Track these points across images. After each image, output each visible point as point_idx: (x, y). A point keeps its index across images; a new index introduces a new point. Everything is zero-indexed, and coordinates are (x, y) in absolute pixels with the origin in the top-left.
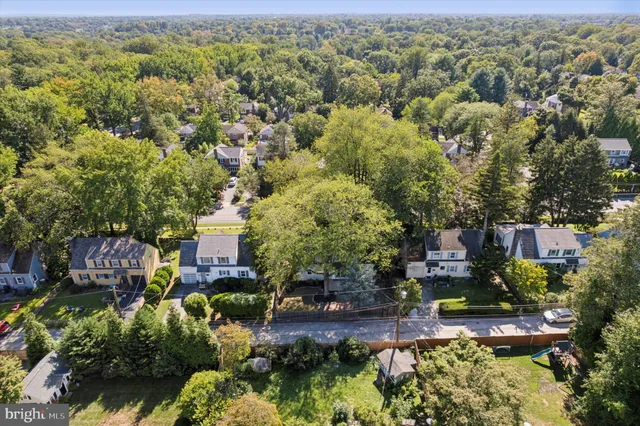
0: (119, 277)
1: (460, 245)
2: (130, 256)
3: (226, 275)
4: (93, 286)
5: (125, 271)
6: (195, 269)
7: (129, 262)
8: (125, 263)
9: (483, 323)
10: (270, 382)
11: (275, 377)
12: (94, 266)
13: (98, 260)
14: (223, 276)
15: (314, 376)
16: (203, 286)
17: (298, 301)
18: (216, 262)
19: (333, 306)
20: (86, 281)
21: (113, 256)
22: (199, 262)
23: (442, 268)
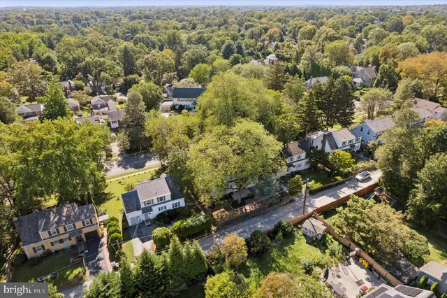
0: (73, 239)
1: (301, 150)
2: (83, 217)
3: (164, 210)
4: (48, 254)
5: (80, 231)
6: (140, 212)
7: (83, 222)
8: (79, 225)
9: (332, 191)
10: (250, 267)
11: (249, 263)
12: (48, 236)
13: (53, 230)
14: (161, 211)
15: (271, 252)
16: (147, 224)
17: (224, 212)
18: (156, 202)
19: (248, 208)
20: (40, 252)
21: (66, 221)
22: (143, 206)
23: (294, 166)
